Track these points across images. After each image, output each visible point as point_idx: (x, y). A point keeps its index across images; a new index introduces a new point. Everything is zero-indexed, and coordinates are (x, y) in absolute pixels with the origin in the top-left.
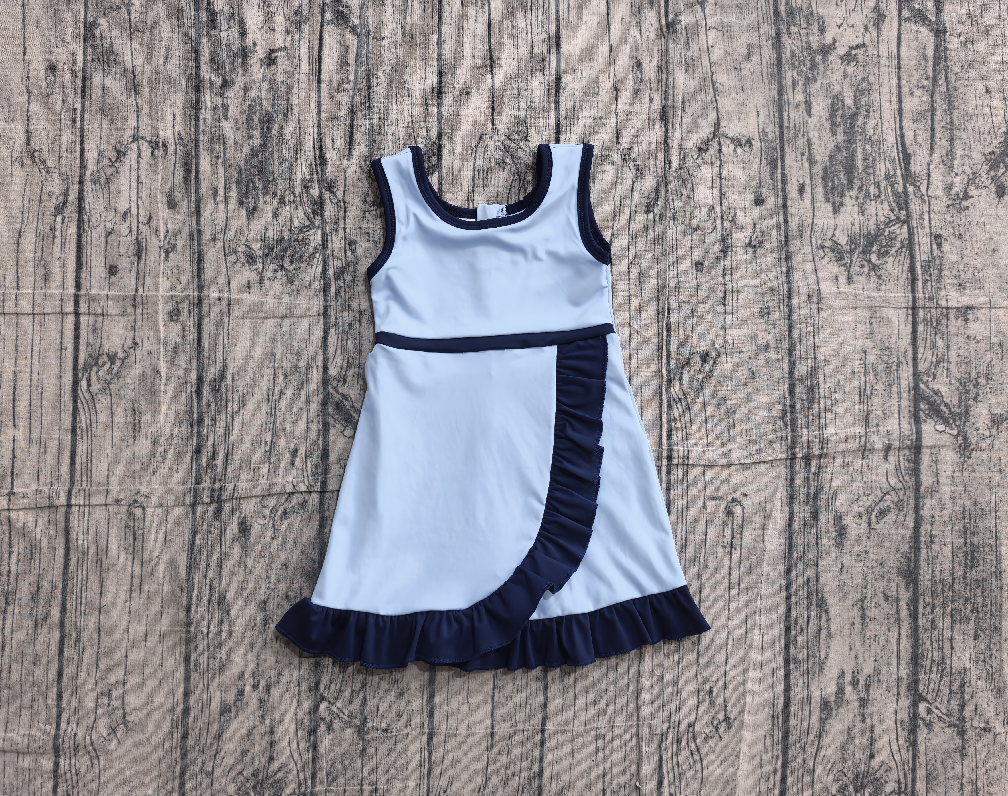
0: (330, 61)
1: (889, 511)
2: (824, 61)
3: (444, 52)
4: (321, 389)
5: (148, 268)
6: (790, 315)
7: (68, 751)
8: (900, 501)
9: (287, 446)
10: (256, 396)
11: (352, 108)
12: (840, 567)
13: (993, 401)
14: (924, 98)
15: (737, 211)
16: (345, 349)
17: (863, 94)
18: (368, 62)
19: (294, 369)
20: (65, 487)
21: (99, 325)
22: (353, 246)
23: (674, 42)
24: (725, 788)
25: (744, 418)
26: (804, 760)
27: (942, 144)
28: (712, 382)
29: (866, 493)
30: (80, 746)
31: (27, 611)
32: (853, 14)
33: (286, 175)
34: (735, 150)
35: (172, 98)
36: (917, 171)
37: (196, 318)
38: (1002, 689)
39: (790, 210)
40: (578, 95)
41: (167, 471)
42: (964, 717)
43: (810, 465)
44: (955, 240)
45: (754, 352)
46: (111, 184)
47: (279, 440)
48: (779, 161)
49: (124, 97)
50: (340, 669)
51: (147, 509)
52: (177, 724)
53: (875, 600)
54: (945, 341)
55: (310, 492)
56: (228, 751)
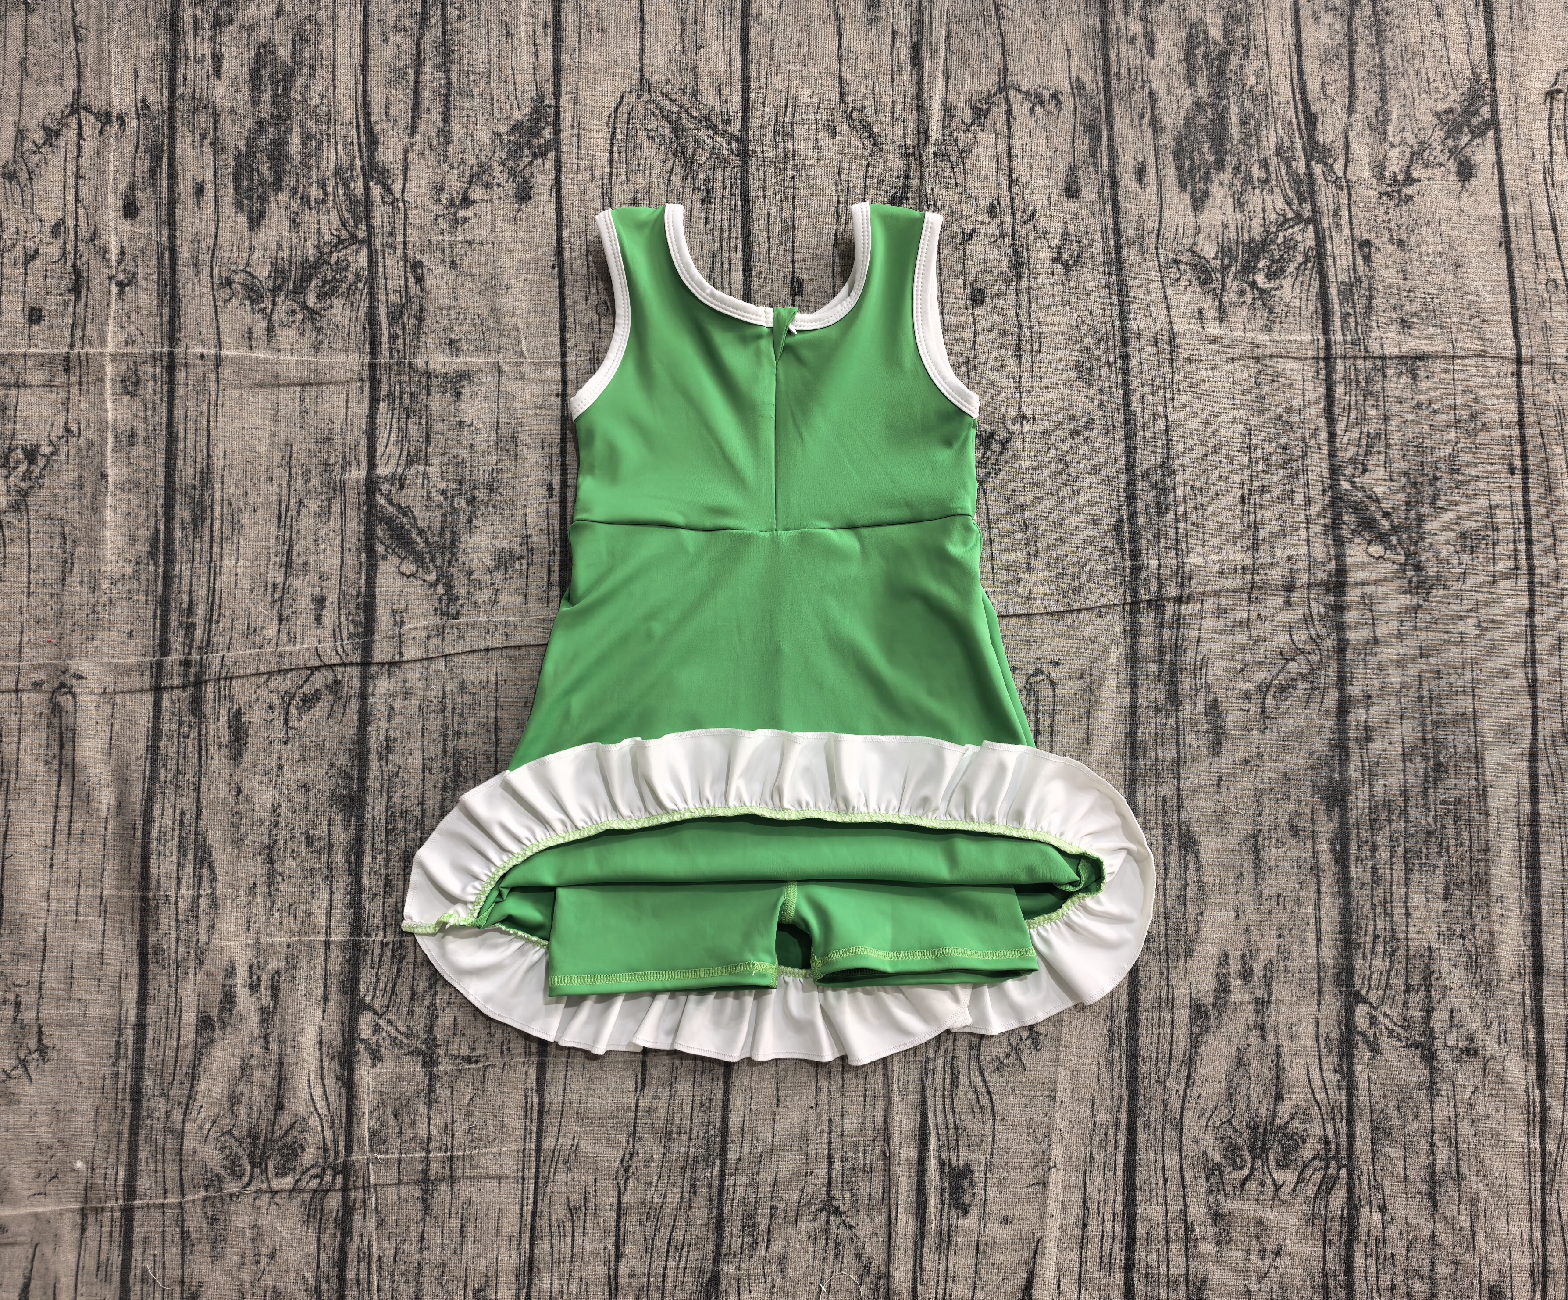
1: (1295, 688)
4: (363, 498)
5: (90, 311)
6: (1126, 370)
8: (1312, 671)
9: (309, 591)
10: (260, 511)
11: (418, 55)
12: (1215, 780)
13: (1463, 508)
14: (1337, 27)
15: (1038, 206)
16: (404, 433)
17: (1238, 21)
19: (321, 468)
21: (10, 403)
22: (419, 271)
24: (1032, 1152)
25: (1053, 540)
26: (1165, 1104)
27: (1367, 97)
28: (999, 481)
29: (1258, 659)
33: (312, 161)
34: (1032, 111)
35: (134, 45)
36: (1328, 141)
37: (165, 388)
38: (1494, 984)
39: (1122, 204)
40: (778, 28)
41: (114, 634)
42: (1432, 1031)
43: (1163, 613)
44: (1391, 249)
45: (1067, 432)
46: (35, 182)
47: (297, 583)
48: (1104, 127)
49: (58, 46)
50: (393, 957)
51: (81, 697)
52: (126, 1051)
53: (1276, 835)
54: (1381, 411)
55: (345, 665)
56: (208, 1096)
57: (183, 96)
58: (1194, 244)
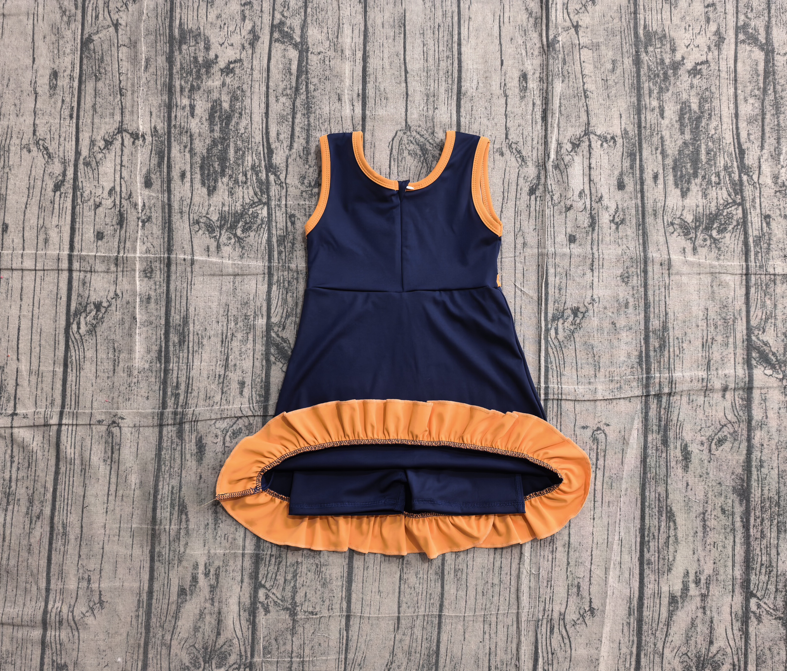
0: (277, 71)
1: (726, 440)
2: (675, 74)
3: (368, 65)
4: (265, 333)
5: (128, 235)
6: (646, 279)
7: (54, 625)
8: (735, 432)
9: (236, 379)
10: (212, 338)
11: (294, 109)
12: (685, 486)
14: (756, 105)
15: (603, 194)
16: (285, 301)
17: (706, 101)
18: (307, 72)
19: (243, 317)
20: (57, 409)
21: (88, 280)
22: (293, 219)
23: (553, 58)
24: (589, 667)
25: (607, 362)
26: (655, 645)
27: (770, 141)
28: (581, 332)
29: (708, 425)
30: (64, 621)
31: (24, 510)
32: (698, 37)
33: (240, 162)
34: (602, 145)
35: (150, 99)
36: (750, 163)
37: (166, 275)
39: (646, 194)
40: (475, 100)
41: (139, 398)
43: (661, 401)
44: (780, 219)
45: (616, 309)
46: (100, 167)
47: (230, 375)
48: (638, 154)
49: (111, 98)
50: (275, 562)
51: (123, 428)
52: (143, 604)
53: (714, 513)
54: (773, 302)
55: (254, 416)
56: (183, 628)
57: (175, 126)
58: (682, 215)
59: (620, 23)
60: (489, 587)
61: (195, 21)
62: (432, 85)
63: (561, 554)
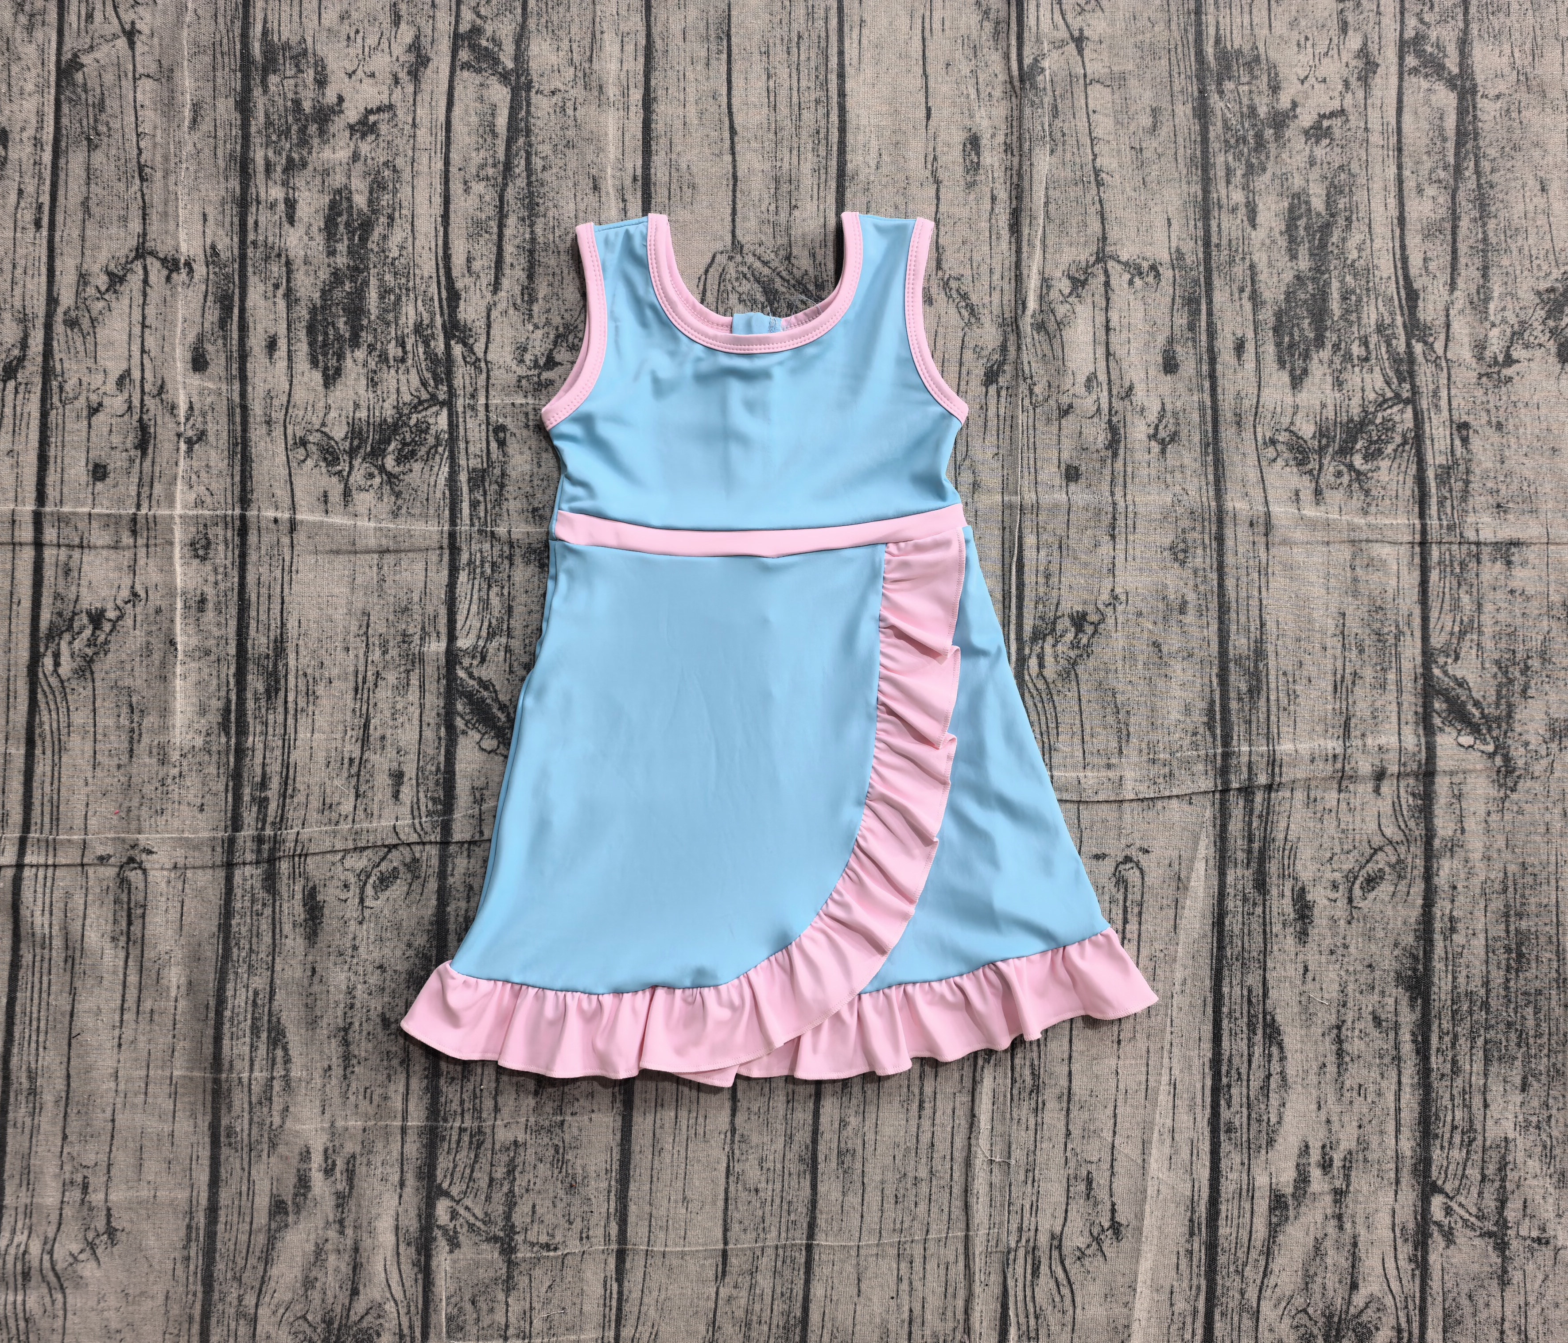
0: (466, 129)
1: (1382, 878)
2: (1278, 137)
3: (654, 117)
4: (443, 671)
5: (157, 469)
6: (1221, 552)
7: (11, 1280)
8: (1399, 861)
9: (386, 767)
10: (336, 683)
11: (501, 207)
12: (1301, 970)
13: (1553, 697)
14: (1441, 200)
15: (1135, 382)
16: (485, 604)
17: (1341, 192)
18: (528, 132)
19: (399, 638)
20: (14, 834)
21: (74, 564)
22: (501, 435)
23: (1033, 104)
25: (1144, 723)
26: (1242, 1293)
27: (1469, 275)
28: (1091, 663)
29: (1346, 848)
30: (33, 1272)
32: (1325, 61)
33: (391, 317)
34: (1131, 282)
35: (202, 187)
36: (1429, 319)
37: (237, 552)
39: (1220, 382)
40: (875, 189)
41: (184, 807)
42: (1506, 1221)
43: (1252, 801)
44: (1490, 431)
45: (1161, 615)
46: (98, 330)
47: (374, 758)
48: (1203, 301)
49: (122, 186)
50: (471, 1143)
51: (151, 873)
52: (198, 1234)
53: (1359, 1025)
54: (1475, 598)
55: (424, 844)
56: (281, 1281)
57: (254, 243)
59: (1166, 33)
60: (909, 1186)
61: (295, 26)
62: (786, 159)
63: (1053, 1116)
